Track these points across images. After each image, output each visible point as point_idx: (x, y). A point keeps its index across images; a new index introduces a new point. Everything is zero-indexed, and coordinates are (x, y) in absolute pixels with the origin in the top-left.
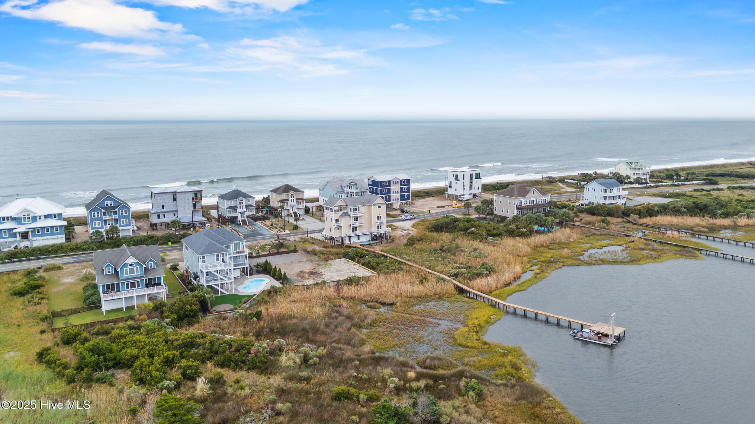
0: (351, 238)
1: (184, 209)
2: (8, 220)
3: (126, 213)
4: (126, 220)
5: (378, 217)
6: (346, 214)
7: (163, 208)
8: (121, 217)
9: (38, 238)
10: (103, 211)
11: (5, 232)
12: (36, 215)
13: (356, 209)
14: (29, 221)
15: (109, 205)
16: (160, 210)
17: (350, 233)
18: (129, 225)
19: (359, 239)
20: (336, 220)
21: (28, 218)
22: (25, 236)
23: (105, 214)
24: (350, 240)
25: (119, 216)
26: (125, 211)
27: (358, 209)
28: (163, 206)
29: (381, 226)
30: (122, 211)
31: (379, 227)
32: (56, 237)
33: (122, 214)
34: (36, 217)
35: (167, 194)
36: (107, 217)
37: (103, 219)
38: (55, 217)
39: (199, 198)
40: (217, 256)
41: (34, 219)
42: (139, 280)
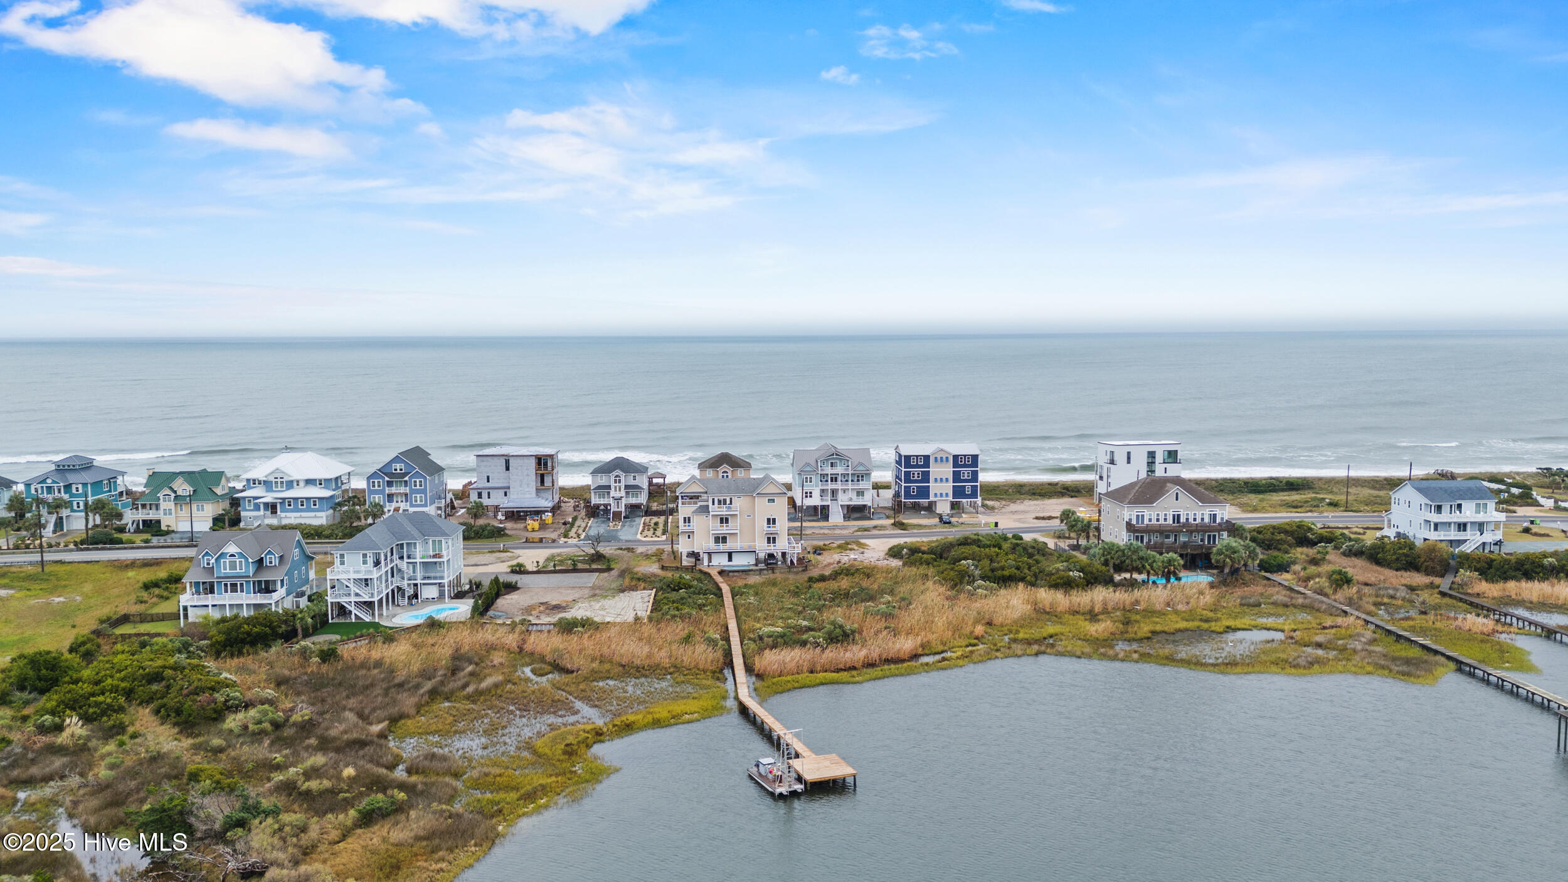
0: (714, 556)
1: (521, 486)
2: (260, 484)
3: (421, 486)
4: (421, 497)
5: (769, 520)
6: (705, 510)
7: (488, 481)
8: (413, 491)
9: (288, 514)
10: (387, 479)
11: (249, 501)
12: (291, 479)
13: (725, 501)
14: (282, 487)
15: (398, 471)
16: (483, 484)
17: (712, 546)
18: (425, 505)
19: (730, 559)
20: (685, 518)
21: (282, 483)
22: (272, 508)
23: (390, 484)
24: (710, 560)
25: (411, 487)
26: (421, 482)
27: (728, 502)
28: (488, 478)
29: (774, 539)
30: (415, 482)
31: (771, 540)
32: (312, 514)
33: (415, 486)
34: (292, 482)
35: (496, 458)
36: (393, 490)
37: (387, 492)
38: (321, 484)
39: (549, 468)
40: (365, 556)
41: (290, 485)
42: (243, 580)
